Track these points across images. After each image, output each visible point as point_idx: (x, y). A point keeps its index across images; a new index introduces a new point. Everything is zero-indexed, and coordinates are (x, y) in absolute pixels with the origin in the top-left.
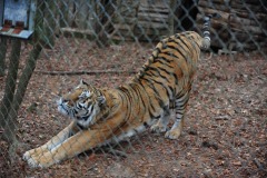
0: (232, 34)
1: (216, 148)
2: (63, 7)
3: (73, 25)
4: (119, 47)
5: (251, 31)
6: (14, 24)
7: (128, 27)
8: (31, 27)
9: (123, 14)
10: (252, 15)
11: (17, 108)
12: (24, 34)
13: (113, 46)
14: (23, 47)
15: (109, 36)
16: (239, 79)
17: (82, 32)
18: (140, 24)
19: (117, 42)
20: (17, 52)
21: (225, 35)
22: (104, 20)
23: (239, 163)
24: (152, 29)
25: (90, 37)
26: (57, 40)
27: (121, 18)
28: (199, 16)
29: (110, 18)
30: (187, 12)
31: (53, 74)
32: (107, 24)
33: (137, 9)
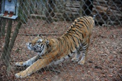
0: (108, 17)
1: (101, 69)
2: (31, 5)
3: (36, 13)
4: (57, 23)
5: (117, 16)
6: (9, 12)
7: (61, 14)
8: (17, 14)
9: (59, 8)
10: (118, 8)
11: (10, 51)
12: (14, 17)
13: (54, 22)
14: (13, 23)
15: (52, 18)
16: (112, 38)
17: (40, 16)
18: (67, 12)
19: (56, 21)
20: (10, 25)
21: (105, 17)
22: (50, 11)
23: (112, 76)
24: (72, 15)
25: (44, 19)
26: (29, 20)
27: (58, 10)
28: (93, 9)
29: (53, 10)
30: (88, 7)
31: (27, 35)
32: (51, 13)
33: (65, 5)
